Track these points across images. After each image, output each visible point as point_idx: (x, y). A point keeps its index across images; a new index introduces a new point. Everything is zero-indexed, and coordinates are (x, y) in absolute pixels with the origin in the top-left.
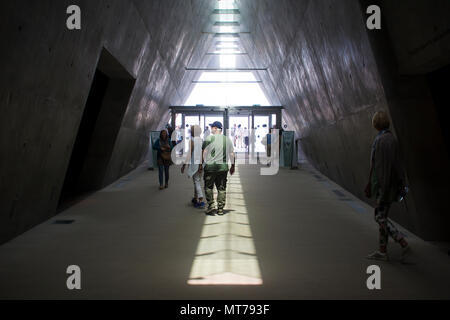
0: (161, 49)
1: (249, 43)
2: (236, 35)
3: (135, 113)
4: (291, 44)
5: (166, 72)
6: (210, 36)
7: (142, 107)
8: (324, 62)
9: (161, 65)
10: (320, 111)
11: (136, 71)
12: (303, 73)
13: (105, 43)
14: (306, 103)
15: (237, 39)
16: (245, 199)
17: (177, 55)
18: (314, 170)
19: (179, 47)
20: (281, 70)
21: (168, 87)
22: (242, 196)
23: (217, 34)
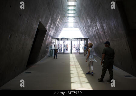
0: (54, 21)
1: (78, 19)
2: (74, 17)
3: (46, 40)
4: (93, 20)
5: (54, 28)
6: (66, 17)
7: (48, 39)
8: (105, 25)
9: (53, 26)
10: (102, 40)
11: (47, 28)
12: (96, 28)
13: (40, 20)
14: (97, 37)
15: (74, 18)
16: (80, 66)
17: (57, 23)
18: (98, 57)
19: (58, 21)
20: (89, 28)
21: (55, 33)
22: (79, 65)
23: (68, 17)
